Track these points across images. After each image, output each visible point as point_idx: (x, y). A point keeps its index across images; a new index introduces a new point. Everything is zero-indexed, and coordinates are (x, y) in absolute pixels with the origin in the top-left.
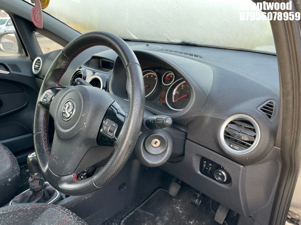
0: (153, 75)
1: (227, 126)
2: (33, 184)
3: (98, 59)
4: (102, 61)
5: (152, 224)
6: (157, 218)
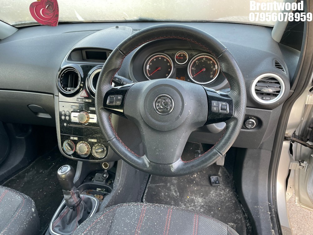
0: (161, 57)
1: (256, 85)
2: (72, 200)
3: (80, 51)
4: (86, 52)
5: (167, 191)
6: (168, 184)
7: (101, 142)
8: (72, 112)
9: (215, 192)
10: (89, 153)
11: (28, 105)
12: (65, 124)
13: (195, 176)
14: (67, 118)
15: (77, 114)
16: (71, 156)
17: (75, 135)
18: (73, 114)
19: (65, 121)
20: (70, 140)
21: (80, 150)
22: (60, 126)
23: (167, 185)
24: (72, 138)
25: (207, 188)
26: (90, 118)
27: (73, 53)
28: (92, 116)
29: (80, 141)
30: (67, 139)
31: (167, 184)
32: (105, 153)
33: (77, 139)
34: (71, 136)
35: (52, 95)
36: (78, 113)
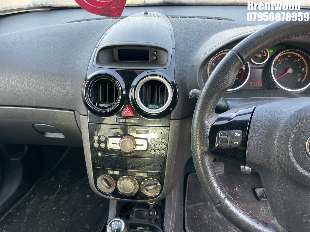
3: (111, 49)
4: (119, 50)
5: (209, 212)
6: (209, 203)
7: (153, 176)
8: (110, 137)
9: (265, 208)
10: (136, 191)
11: (33, 125)
12: (100, 154)
13: (236, 190)
14: (103, 145)
15: (117, 140)
16: (109, 196)
17: (114, 168)
18: (111, 140)
19: (99, 149)
20: (108, 174)
21: (123, 188)
22: (92, 156)
23: (207, 205)
24: (111, 172)
25: (255, 204)
26: (137, 145)
27: (101, 52)
28: (140, 142)
29: (122, 176)
30: (103, 173)
31: (206, 203)
32: (159, 189)
33: (119, 174)
34: (110, 170)
35: (72, 112)
36: (120, 139)
